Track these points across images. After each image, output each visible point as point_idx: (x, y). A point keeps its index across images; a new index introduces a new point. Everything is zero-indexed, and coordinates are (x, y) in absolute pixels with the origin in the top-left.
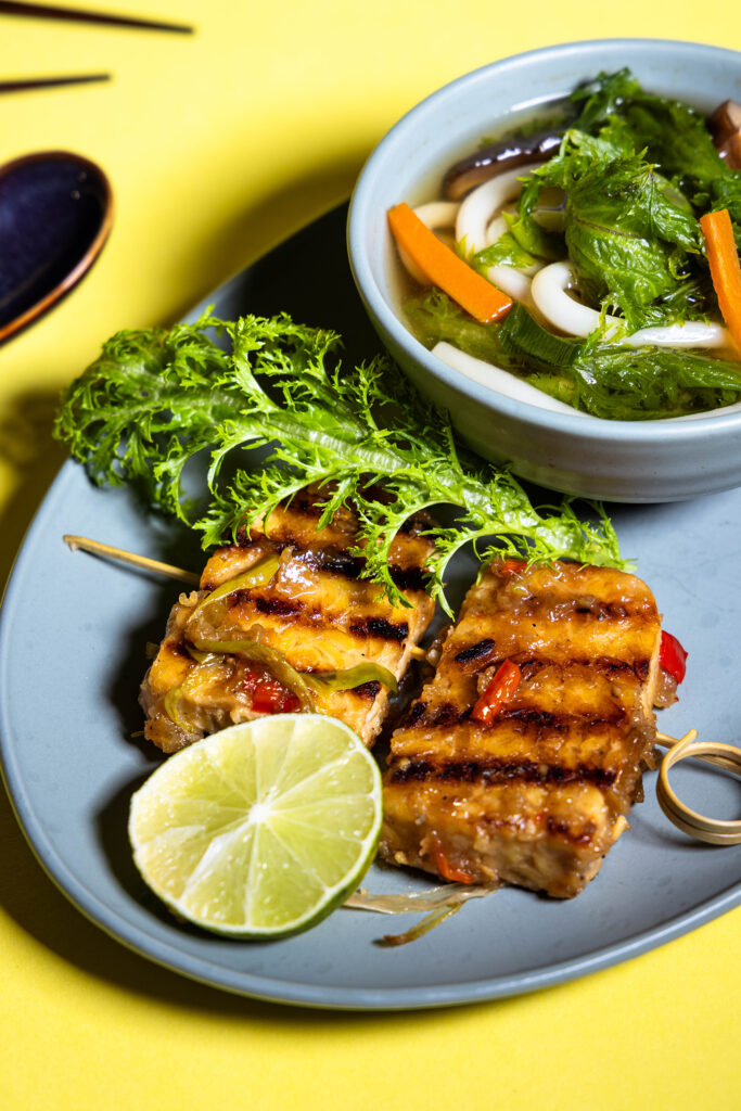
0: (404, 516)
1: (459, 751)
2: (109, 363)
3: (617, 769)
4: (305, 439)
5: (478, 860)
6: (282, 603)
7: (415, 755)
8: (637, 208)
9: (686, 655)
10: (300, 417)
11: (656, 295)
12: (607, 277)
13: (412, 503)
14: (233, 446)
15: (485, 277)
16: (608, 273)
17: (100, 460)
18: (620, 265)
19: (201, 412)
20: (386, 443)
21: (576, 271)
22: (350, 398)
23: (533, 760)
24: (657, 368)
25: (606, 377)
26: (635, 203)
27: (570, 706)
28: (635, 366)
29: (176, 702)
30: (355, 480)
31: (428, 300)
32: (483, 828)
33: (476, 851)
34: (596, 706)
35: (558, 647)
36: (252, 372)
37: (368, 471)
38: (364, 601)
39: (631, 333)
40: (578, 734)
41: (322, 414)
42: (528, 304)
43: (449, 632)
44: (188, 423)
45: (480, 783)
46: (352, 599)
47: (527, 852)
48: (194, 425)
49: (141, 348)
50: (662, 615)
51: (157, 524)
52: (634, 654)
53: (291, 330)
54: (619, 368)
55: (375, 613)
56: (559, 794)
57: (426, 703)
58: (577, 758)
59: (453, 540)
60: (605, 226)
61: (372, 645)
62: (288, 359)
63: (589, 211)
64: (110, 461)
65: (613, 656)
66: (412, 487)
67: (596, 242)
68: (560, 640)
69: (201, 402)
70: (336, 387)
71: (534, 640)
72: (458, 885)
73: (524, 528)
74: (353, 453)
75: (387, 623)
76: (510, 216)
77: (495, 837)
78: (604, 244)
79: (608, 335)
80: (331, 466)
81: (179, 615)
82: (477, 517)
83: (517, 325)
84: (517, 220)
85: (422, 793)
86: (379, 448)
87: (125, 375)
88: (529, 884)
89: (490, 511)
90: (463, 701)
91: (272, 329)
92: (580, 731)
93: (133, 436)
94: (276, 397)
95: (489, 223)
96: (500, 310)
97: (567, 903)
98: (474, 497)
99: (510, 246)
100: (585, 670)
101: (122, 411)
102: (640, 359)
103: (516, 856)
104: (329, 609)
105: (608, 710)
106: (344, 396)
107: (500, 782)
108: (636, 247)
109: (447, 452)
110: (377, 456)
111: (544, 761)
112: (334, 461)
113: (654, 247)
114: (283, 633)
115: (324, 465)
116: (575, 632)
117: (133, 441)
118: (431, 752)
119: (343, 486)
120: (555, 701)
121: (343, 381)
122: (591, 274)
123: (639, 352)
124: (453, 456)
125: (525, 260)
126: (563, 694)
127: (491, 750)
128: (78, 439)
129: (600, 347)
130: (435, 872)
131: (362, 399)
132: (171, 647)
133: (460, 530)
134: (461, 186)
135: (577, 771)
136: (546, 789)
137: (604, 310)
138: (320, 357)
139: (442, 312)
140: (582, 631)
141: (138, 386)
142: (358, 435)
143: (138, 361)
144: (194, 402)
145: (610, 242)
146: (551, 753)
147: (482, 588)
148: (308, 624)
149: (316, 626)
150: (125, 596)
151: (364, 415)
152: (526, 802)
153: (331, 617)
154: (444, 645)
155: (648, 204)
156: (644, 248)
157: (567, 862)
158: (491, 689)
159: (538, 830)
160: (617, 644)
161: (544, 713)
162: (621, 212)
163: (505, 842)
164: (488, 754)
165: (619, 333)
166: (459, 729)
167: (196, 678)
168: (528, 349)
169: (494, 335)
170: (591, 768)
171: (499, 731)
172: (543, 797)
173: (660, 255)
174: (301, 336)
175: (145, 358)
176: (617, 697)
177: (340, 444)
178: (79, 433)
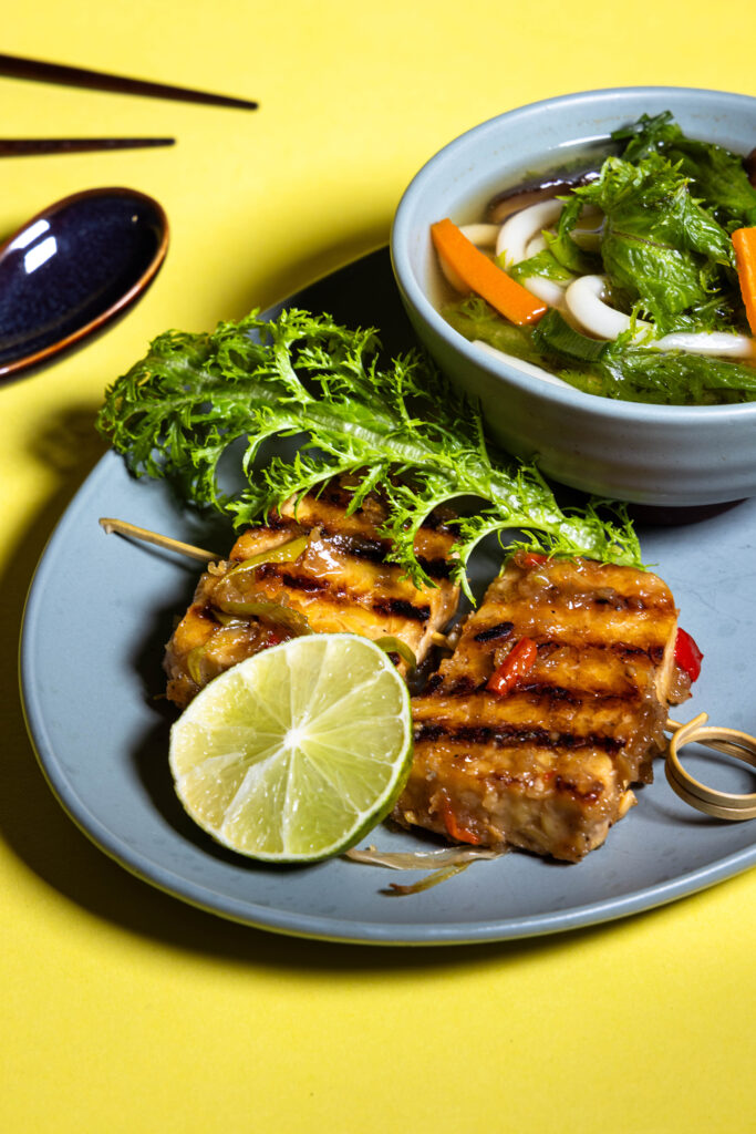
0: (432, 504)
1: (473, 716)
2: (155, 358)
3: (627, 738)
4: (340, 430)
5: (486, 821)
6: (309, 580)
7: (429, 719)
8: (671, 219)
9: (701, 656)
10: (336, 408)
11: (686, 306)
12: (640, 285)
13: (441, 494)
14: (269, 433)
15: (522, 286)
16: (642, 281)
17: (140, 449)
18: (652, 274)
19: (241, 405)
20: (417, 434)
21: (611, 283)
22: (385, 391)
23: (545, 727)
24: (684, 369)
25: (633, 374)
26: (669, 213)
27: (583, 683)
28: (662, 367)
29: (199, 660)
30: (386, 466)
31: (466, 304)
32: (492, 784)
33: (484, 809)
34: (609, 684)
35: (575, 632)
36: (292, 366)
37: (399, 460)
38: (389, 585)
39: (660, 337)
40: (590, 707)
41: (357, 407)
42: (562, 310)
43: (470, 616)
44: (227, 415)
45: (492, 745)
46: (376, 582)
47: (535, 812)
48: (233, 417)
49: (186, 346)
50: (679, 611)
51: (191, 518)
52: (649, 641)
53: (332, 328)
54: (647, 367)
55: (398, 595)
56: (569, 757)
57: (444, 676)
58: (588, 727)
59: (478, 529)
60: (638, 236)
61: (394, 623)
62: (327, 356)
63: (625, 223)
64: (150, 451)
65: (628, 642)
66: (441, 478)
67: (630, 252)
68: (577, 626)
69: (241, 396)
70: (372, 379)
71: (552, 625)
72: (465, 846)
73: (549, 524)
74: (386, 444)
75: (409, 604)
76: (548, 234)
77: (504, 795)
78: (638, 254)
79: (638, 338)
80: (364, 454)
81: (207, 584)
82: (503, 509)
83: (551, 327)
84: (555, 238)
85: (434, 752)
86: (411, 440)
87: (168, 369)
88: (535, 848)
89: (516, 504)
90: (480, 675)
91: (313, 327)
92: (593, 705)
93: (173, 425)
94: (314, 389)
95: (528, 243)
96: (535, 312)
97: (572, 868)
98: (501, 491)
99: (547, 261)
100: (600, 652)
101: (164, 403)
102: (668, 361)
103: (524, 814)
104: (353, 589)
105: (620, 688)
106: (380, 388)
107: (511, 745)
108: (669, 259)
109: (476, 444)
110: (409, 448)
111: (555, 729)
112: (366, 450)
113: (686, 258)
114: (308, 607)
115: (355, 454)
116: (592, 620)
117: (172, 430)
118: (445, 717)
119: (375, 473)
120: (569, 678)
121: (380, 374)
122: (623, 282)
123: (667, 354)
124: (482, 449)
125: (561, 274)
126: (578, 673)
127: (504, 718)
128: (120, 430)
129: (629, 349)
130: (444, 830)
131: (396, 390)
132: (197, 611)
133: (486, 520)
134: (503, 211)
135: (587, 738)
136: (556, 753)
137: (635, 314)
138: (358, 351)
139: (478, 315)
140: (599, 620)
141: (181, 381)
142: (391, 427)
143: (182, 357)
144: (234, 396)
145: (644, 253)
146: (563, 723)
147: (504, 579)
148: (333, 600)
149: (341, 603)
150: (157, 578)
151: (398, 406)
152: (535, 761)
153: (355, 596)
154: (464, 627)
155: (681, 215)
156: (675, 259)
157: (574, 823)
158: (507, 663)
159: (546, 788)
160: (634, 632)
161: (560, 689)
162: (655, 222)
163: (513, 800)
164: (501, 720)
165: (648, 337)
166: (474, 699)
167: (220, 640)
168: (559, 347)
169: (527, 337)
170: (602, 736)
171: (513, 702)
172: (553, 759)
173: (692, 268)
174: (341, 334)
175: (190, 354)
176: (631, 677)
177: (373, 436)
178: (121, 424)
